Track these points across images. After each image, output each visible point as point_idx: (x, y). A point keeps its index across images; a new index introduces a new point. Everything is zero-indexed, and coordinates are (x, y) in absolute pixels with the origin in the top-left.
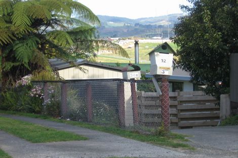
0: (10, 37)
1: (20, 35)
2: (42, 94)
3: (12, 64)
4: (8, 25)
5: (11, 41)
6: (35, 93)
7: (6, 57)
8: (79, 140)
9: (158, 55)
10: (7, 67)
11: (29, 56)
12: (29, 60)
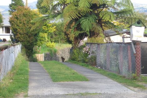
0: (77, 15)
1: (83, 14)
2: (89, 51)
3: (79, 32)
4: (76, 8)
5: (78, 17)
6: (85, 50)
7: (77, 28)
8: (82, 81)
9: (134, 28)
10: (76, 34)
11: (89, 27)
12: (90, 30)
